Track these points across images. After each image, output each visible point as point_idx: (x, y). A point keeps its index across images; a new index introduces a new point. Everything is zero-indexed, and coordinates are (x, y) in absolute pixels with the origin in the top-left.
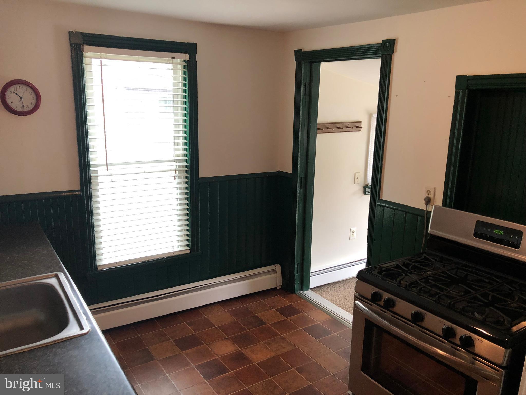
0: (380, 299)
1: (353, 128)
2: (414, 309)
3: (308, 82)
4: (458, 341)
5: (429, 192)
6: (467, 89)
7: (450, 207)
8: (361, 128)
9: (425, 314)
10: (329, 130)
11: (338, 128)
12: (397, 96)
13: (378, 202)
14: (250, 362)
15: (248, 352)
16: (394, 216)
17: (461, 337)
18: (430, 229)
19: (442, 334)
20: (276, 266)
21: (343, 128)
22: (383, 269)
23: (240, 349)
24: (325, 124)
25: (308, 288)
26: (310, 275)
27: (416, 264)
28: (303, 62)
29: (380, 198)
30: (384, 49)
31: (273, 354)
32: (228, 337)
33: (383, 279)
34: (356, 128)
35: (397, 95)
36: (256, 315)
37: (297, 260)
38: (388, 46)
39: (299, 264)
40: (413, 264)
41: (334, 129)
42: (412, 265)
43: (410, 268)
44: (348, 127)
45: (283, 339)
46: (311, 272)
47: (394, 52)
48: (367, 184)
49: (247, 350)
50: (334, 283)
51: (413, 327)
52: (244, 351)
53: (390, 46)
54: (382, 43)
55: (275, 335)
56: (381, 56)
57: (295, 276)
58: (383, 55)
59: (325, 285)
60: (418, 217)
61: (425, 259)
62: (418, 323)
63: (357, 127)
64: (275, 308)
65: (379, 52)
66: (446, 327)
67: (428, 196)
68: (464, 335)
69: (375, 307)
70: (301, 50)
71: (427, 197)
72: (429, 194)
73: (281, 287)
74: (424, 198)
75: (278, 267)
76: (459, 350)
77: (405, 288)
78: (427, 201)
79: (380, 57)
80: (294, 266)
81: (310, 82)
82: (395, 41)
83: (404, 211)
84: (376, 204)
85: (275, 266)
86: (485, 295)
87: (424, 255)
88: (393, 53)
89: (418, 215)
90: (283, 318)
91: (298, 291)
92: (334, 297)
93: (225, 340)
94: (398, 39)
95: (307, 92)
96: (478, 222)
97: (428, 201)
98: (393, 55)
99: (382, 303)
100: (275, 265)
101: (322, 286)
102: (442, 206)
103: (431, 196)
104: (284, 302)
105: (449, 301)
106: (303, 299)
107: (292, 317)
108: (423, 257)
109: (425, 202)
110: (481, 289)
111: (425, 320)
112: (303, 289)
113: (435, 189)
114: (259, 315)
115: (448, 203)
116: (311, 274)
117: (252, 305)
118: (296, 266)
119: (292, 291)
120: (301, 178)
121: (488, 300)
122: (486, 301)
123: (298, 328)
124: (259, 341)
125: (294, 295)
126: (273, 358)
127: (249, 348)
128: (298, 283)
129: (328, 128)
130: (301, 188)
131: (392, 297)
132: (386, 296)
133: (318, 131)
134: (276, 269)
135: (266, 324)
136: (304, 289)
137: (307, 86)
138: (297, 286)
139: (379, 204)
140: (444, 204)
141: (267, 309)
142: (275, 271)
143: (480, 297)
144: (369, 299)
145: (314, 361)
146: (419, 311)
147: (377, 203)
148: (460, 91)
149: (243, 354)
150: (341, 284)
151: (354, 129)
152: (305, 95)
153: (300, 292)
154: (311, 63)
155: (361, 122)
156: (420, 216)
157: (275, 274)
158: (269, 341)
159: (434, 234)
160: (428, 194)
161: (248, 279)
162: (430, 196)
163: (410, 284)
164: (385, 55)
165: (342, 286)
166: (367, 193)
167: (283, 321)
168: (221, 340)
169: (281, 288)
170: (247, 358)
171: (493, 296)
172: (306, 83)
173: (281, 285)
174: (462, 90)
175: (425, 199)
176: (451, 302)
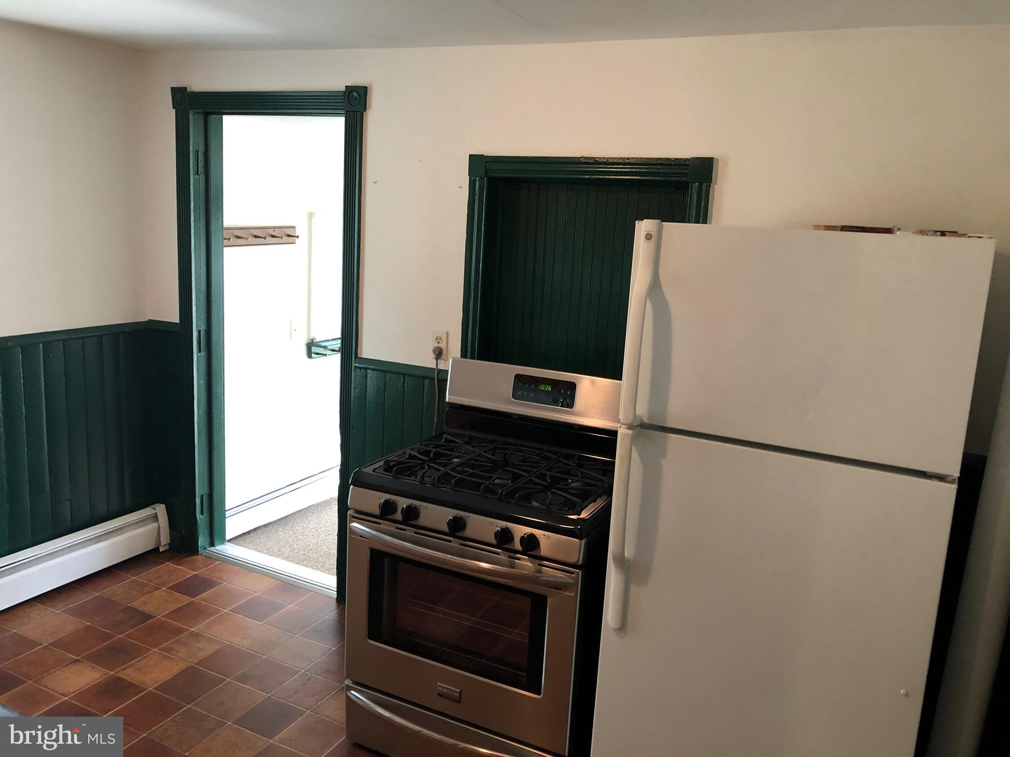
0: (395, 511)
1: (283, 238)
2: (450, 513)
3: (201, 150)
4: (518, 546)
5: (439, 340)
6: (486, 176)
7: (472, 358)
8: (296, 238)
9: (467, 518)
10: (240, 241)
11: (256, 237)
12: (377, 184)
13: (355, 363)
14: (137, 688)
15: (130, 674)
16: (385, 382)
17: (522, 538)
18: (449, 395)
19: (495, 541)
20: (157, 508)
21: (265, 238)
22: (391, 464)
23: (112, 673)
24: (232, 229)
25: (223, 540)
26: (225, 515)
27: (438, 450)
28: (190, 111)
29: (359, 356)
30: (349, 103)
31: (182, 665)
32: (78, 658)
33: (395, 478)
34: (287, 238)
35: (375, 181)
36: (129, 605)
37: (200, 488)
38: (356, 97)
39: (204, 496)
40: (435, 450)
41: (249, 240)
42: (432, 453)
43: (431, 456)
44: (273, 236)
45: (197, 635)
46: (226, 509)
47: (367, 109)
48: (312, 339)
49: (127, 671)
50: (265, 526)
51: (450, 541)
52: (121, 675)
53: (360, 97)
54: (344, 90)
55: (179, 631)
56: (344, 112)
57: (198, 520)
58: (347, 111)
59: (249, 532)
60: (424, 381)
61: (447, 440)
62: (458, 534)
63: (289, 236)
64: (166, 586)
65: (340, 106)
66: (499, 528)
67: (437, 345)
68: (525, 534)
69: (385, 525)
70: (186, 88)
71: (437, 347)
72: (439, 342)
73: (167, 547)
74: (432, 350)
75: (160, 509)
76: (519, 559)
77: (433, 485)
78: (437, 353)
79: (343, 114)
80: (195, 501)
81: (205, 151)
82: (367, 89)
83: (402, 374)
84: (353, 367)
85: (155, 509)
86: (542, 477)
87: (445, 436)
88: (365, 110)
89: (424, 378)
90: (187, 599)
91: (205, 548)
92: (270, 549)
93: (72, 664)
94: (371, 85)
95: (201, 169)
96: (518, 377)
97: (439, 354)
98: (364, 113)
99: (399, 516)
100: (153, 506)
101: (244, 534)
102: (461, 357)
103: (443, 345)
104: (182, 571)
105: (500, 491)
106: (218, 560)
107: (204, 595)
108: (443, 440)
109: (434, 355)
110: (535, 470)
111: (468, 527)
112: (214, 544)
113: (447, 333)
114: (136, 604)
115: (469, 354)
116: (227, 513)
117: (116, 589)
118: (198, 501)
119: (193, 550)
120: (199, 332)
121: (546, 481)
122: (545, 484)
123: (221, 611)
124: (148, 650)
125: (199, 558)
126: (184, 672)
127: (130, 666)
128: (204, 533)
129: (238, 237)
130: (200, 351)
131: (413, 503)
132: (403, 503)
133: (226, 242)
134: (156, 513)
135: (155, 617)
136: (216, 543)
137: (201, 157)
138: (202, 541)
139: (357, 365)
140: (464, 355)
141: (150, 590)
142: (155, 518)
143: (536, 480)
144: (376, 516)
145: (265, 658)
146: (458, 515)
147: (355, 365)
148: (475, 179)
149: (121, 679)
150: (279, 526)
151: (285, 239)
152: (198, 174)
153: (209, 549)
154: (206, 115)
155: (294, 227)
156: (427, 378)
157: (155, 525)
158: (169, 645)
159: (455, 402)
160: (437, 341)
161: (101, 541)
162: (440, 345)
163: (439, 478)
164: (351, 113)
165: (281, 529)
166: (313, 355)
167: (188, 605)
168: (64, 666)
169: (167, 549)
170: (130, 685)
171: (551, 477)
172: (198, 151)
173: (169, 544)
174: (478, 178)
175: (434, 351)
176: (502, 492)
